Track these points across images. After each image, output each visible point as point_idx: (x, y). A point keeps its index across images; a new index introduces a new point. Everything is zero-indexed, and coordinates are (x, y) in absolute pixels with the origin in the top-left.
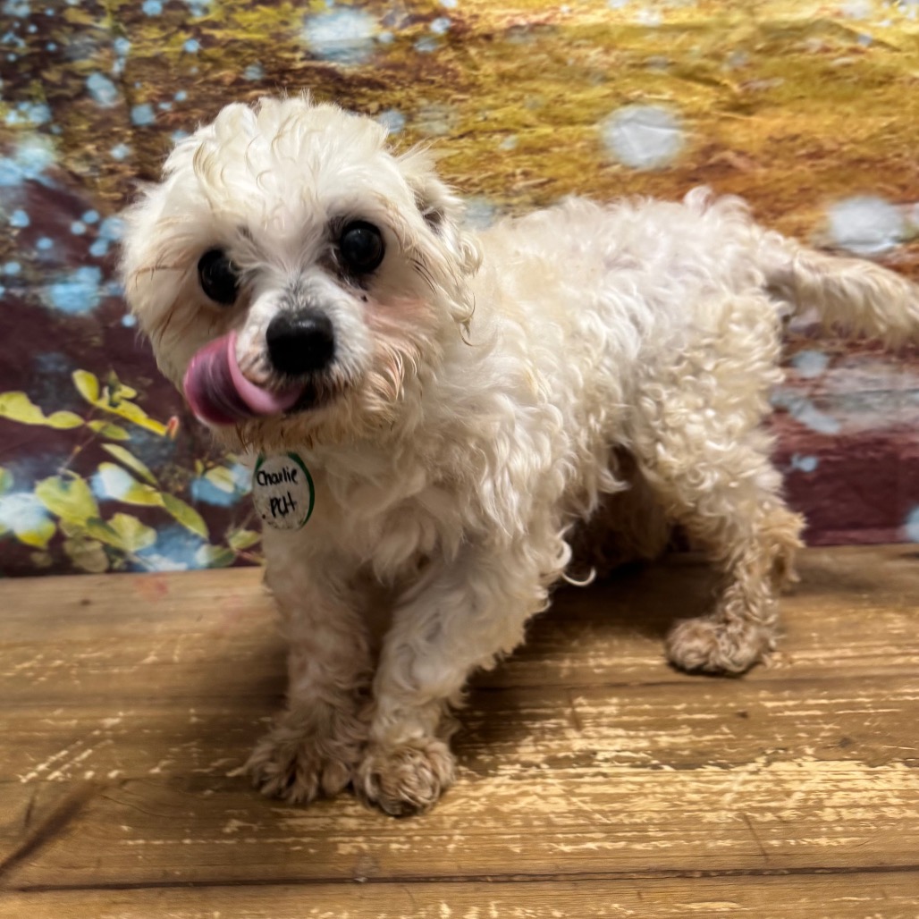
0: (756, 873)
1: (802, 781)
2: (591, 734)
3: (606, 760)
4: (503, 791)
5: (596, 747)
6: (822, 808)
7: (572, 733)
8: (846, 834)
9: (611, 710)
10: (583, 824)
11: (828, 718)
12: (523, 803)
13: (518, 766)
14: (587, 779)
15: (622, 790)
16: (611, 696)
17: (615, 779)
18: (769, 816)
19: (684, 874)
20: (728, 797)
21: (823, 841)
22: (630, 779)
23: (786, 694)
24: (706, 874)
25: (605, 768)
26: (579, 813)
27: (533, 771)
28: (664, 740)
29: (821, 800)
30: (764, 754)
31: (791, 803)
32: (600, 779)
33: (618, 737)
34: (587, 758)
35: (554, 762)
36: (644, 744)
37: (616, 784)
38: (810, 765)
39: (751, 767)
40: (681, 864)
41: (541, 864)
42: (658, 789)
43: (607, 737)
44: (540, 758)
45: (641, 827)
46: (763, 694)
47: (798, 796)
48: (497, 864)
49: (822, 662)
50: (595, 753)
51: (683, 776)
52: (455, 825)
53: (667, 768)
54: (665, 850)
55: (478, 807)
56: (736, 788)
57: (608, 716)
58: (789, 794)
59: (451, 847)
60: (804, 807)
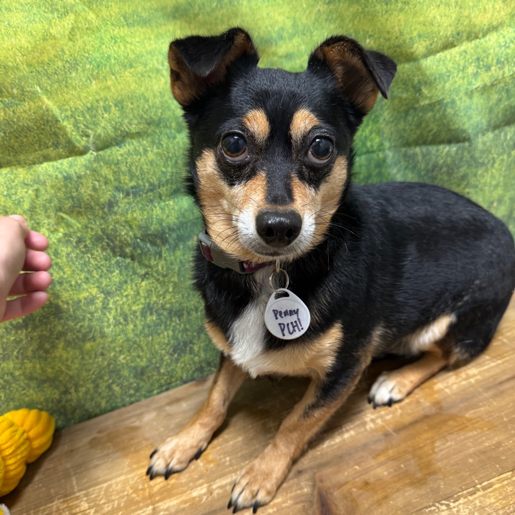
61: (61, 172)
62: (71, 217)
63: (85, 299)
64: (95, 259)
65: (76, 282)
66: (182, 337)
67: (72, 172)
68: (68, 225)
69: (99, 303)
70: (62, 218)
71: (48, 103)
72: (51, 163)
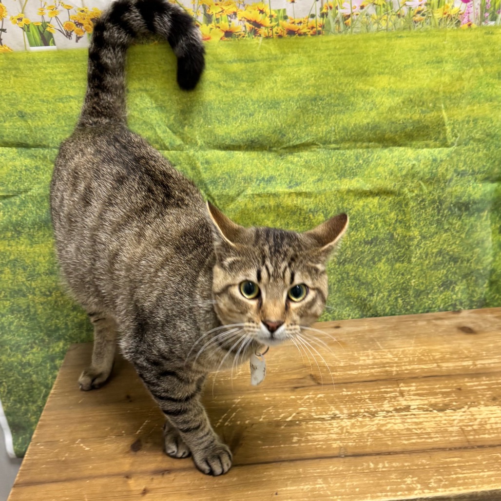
0: (466, 448)
1: (480, 414)
2: (408, 399)
3: (414, 409)
4: (382, 422)
5: (410, 404)
6: (486, 424)
7: (400, 399)
8: (494, 433)
9: (413, 388)
10: (409, 433)
11: (489, 389)
12: (389, 426)
13: (385, 412)
14: (408, 417)
15: (421, 420)
16: (413, 382)
17: (417, 416)
18: (470, 428)
19: (443, 449)
20: (456, 422)
21: (487, 436)
22: (423, 417)
23: (474, 379)
24: (450, 449)
25: (414, 412)
26: (408, 429)
27: (390, 414)
28: (433, 400)
29: (486, 421)
30: (467, 405)
31: (477, 422)
32: (413, 416)
33: (417, 399)
34: (407, 408)
35: (397, 410)
36: (426, 402)
37: (418, 418)
38: (483, 408)
39: (463, 410)
40: (442, 446)
41: (398, 448)
42: (433, 419)
43: (413, 400)
44: (391, 409)
45: (428, 434)
46: (466, 380)
47: (479, 420)
48: (384, 449)
49: (487, 365)
50: (410, 406)
51: (441, 414)
52: (368, 436)
53: (435, 411)
54: (437, 441)
55: (374, 428)
56: (459, 418)
57: (413, 391)
58: (476, 419)
59: (369, 443)
60: (480, 424)
61: (432, 156)
62: (425, 185)
63: (410, 236)
64: (426, 214)
65: (409, 225)
66: (451, 277)
67: (439, 157)
68: (421, 190)
69: (415, 242)
70: (420, 184)
71: (444, 114)
72: (428, 150)
